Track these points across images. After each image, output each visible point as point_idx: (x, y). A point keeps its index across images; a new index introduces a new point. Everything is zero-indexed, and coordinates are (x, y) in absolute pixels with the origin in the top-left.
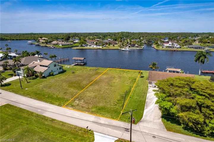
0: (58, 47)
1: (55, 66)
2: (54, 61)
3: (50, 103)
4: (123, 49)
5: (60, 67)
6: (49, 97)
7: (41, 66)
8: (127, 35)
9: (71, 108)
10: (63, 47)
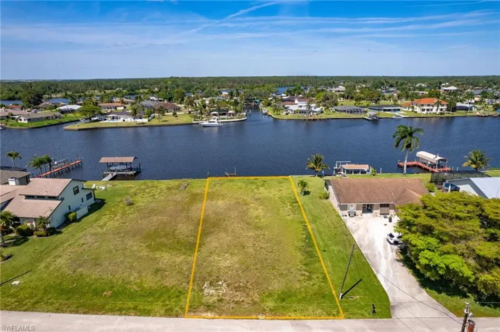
0: (18, 127)
1: (76, 192)
2: (73, 180)
3: (136, 315)
4: (206, 123)
5: (88, 192)
6: (115, 295)
7: (28, 197)
8: (188, 84)
9: (209, 315)
10: (34, 125)
